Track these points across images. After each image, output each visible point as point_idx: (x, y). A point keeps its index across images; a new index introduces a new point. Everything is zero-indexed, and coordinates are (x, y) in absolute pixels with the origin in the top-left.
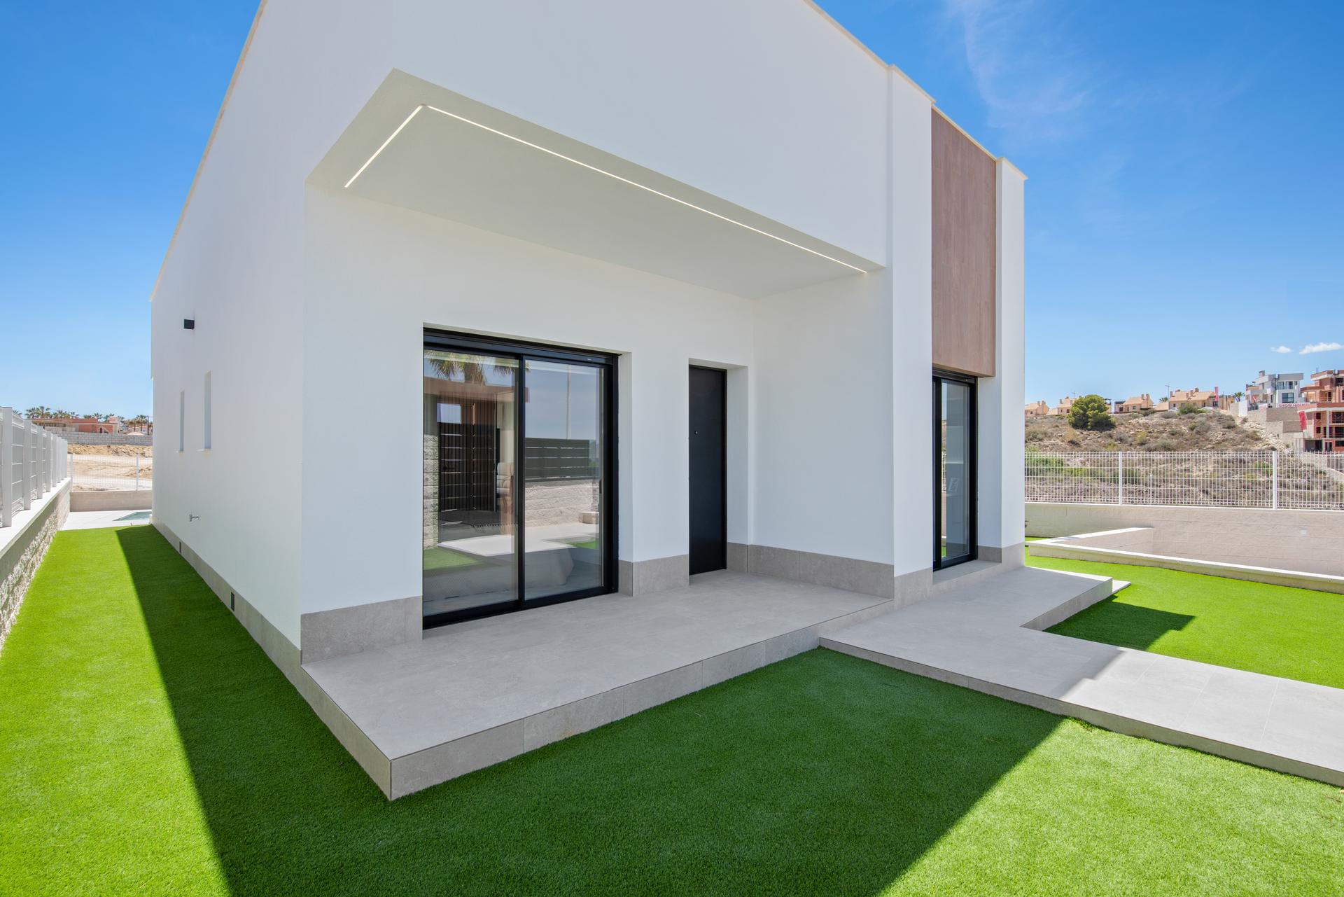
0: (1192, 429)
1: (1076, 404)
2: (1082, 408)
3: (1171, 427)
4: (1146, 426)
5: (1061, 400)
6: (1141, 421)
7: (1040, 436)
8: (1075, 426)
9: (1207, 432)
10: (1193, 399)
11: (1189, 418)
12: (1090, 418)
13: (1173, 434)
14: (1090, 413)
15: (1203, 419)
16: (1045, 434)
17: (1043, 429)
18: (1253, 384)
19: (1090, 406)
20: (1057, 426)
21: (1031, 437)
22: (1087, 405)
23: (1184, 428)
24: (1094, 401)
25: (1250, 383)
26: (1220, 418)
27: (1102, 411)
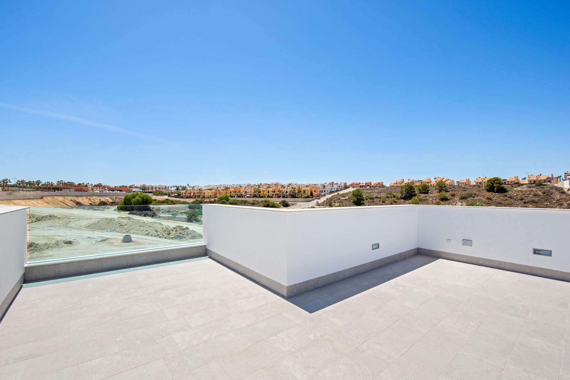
0: (544, 193)
1: (488, 181)
2: (492, 183)
3: (533, 192)
4: (521, 191)
5: (477, 178)
6: (518, 189)
7: (473, 195)
8: (488, 191)
9: (551, 195)
10: (540, 179)
11: (541, 188)
12: (496, 187)
13: (535, 196)
14: (495, 185)
15: (548, 189)
16: (475, 194)
17: (474, 192)
18: (568, 173)
19: (495, 182)
20: (480, 191)
21: (469, 196)
22: (494, 182)
23: (539, 193)
24: (497, 180)
25: (566, 172)
26: (557, 188)
27: (501, 184)
